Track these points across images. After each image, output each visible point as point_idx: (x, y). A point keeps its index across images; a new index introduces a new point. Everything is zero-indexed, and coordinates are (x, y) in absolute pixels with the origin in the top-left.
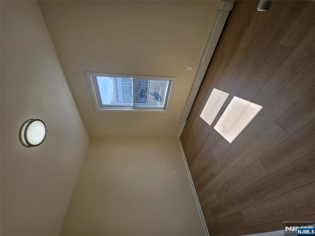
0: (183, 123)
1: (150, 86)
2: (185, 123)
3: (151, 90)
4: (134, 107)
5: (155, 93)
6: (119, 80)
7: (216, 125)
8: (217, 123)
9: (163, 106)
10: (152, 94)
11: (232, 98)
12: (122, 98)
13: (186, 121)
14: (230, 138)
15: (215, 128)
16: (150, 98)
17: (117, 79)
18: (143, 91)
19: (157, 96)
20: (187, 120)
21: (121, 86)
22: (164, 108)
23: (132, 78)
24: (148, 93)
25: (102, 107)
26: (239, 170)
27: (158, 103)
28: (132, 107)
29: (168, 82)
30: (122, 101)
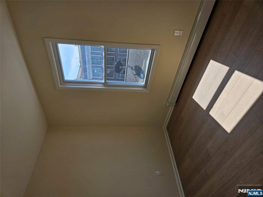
0: (171, 107)
1: (129, 57)
2: (173, 107)
3: (130, 63)
4: (105, 84)
5: (136, 67)
6: (88, 48)
7: (212, 109)
8: (214, 106)
9: (144, 83)
10: (132, 68)
11: (233, 72)
12: (91, 73)
13: (174, 104)
14: (229, 126)
15: (211, 113)
16: (130, 73)
17: (84, 48)
18: (119, 64)
19: (138, 71)
20: (176, 102)
21: (90, 56)
22: (145, 86)
23: (103, 47)
24: (126, 67)
25: (64, 83)
26: (238, 167)
27: (141, 80)
28: (103, 84)
29: (150, 51)
30: (91, 77)
